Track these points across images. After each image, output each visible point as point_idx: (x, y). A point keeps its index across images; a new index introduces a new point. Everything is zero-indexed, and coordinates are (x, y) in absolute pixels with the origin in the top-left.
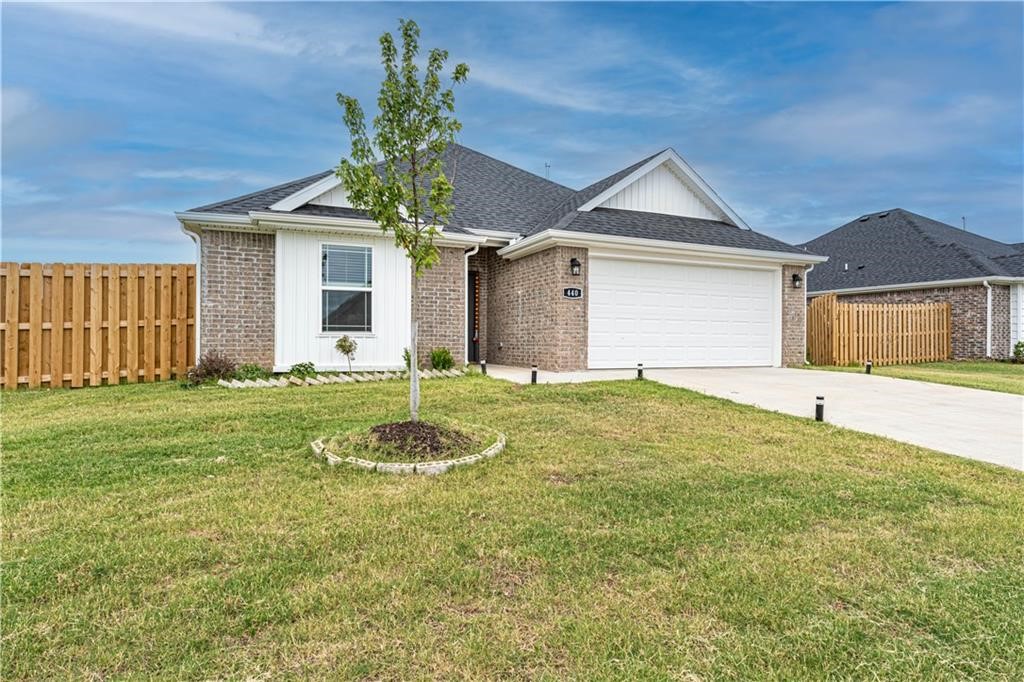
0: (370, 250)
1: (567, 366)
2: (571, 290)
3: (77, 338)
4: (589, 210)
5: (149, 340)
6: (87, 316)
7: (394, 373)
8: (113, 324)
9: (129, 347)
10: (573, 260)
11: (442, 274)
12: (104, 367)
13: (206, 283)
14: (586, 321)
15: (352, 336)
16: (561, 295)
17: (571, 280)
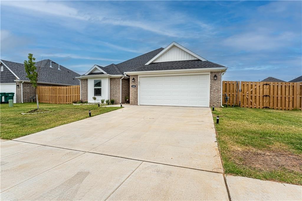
0: (101, 80)
1: (132, 104)
2: (133, 86)
4: (148, 64)
10: (133, 78)
11: (116, 83)
13: (81, 88)
14: (137, 93)
15: (96, 97)
16: (131, 87)
17: (133, 83)
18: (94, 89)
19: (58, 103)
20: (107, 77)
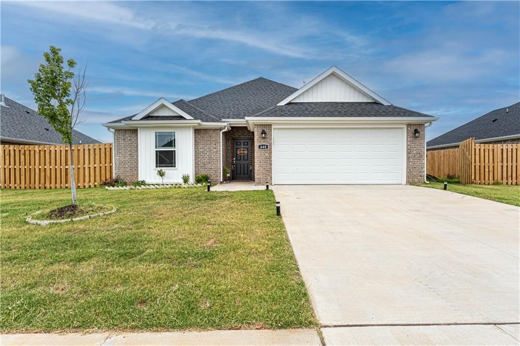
0: (174, 132)
1: (260, 183)
2: (262, 145)
3: (81, 171)
4: (283, 105)
5: (103, 172)
6: (84, 164)
7: (172, 185)
8: (92, 166)
9: (97, 174)
10: (263, 130)
11: (209, 141)
12: (90, 182)
13: (116, 150)
14: (271, 161)
15: (164, 169)
16: (256, 148)
17: (262, 140)
18: (156, 151)
19: (37, 187)
20: (189, 127)
